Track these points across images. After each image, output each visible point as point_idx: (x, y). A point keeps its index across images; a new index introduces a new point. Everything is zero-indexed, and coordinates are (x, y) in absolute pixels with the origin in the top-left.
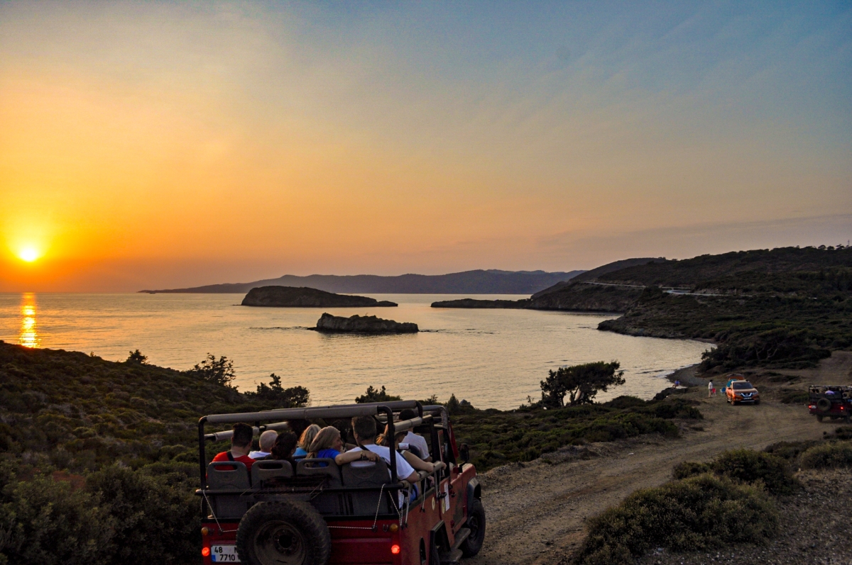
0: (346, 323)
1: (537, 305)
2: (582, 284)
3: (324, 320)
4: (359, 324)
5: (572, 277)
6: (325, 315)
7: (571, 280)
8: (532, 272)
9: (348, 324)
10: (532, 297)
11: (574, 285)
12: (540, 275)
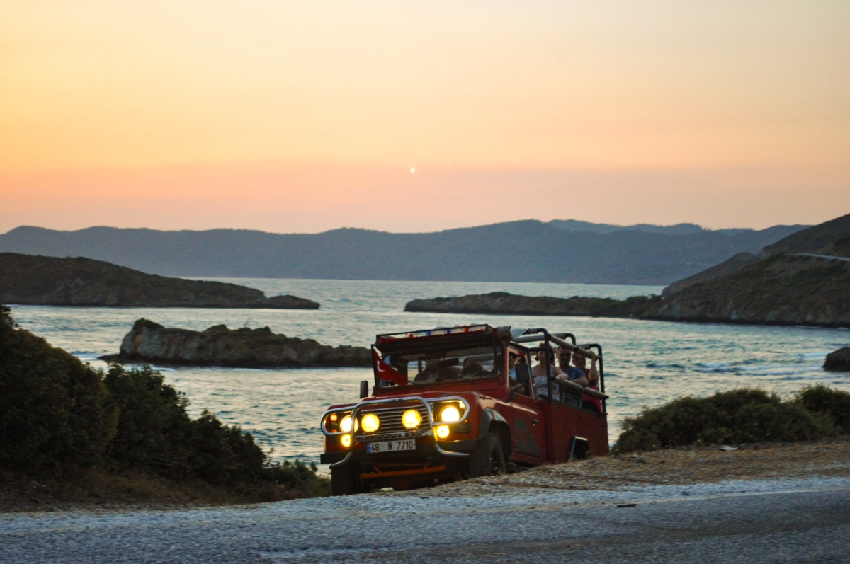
0: (194, 344)
1: (677, 310)
2: (792, 259)
3: (140, 338)
4: (228, 347)
5: (772, 242)
6: (142, 326)
7: (767, 248)
8: (669, 228)
9: (201, 348)
10: (665, 292)
11: (771, 261)
12: (689, 236)
